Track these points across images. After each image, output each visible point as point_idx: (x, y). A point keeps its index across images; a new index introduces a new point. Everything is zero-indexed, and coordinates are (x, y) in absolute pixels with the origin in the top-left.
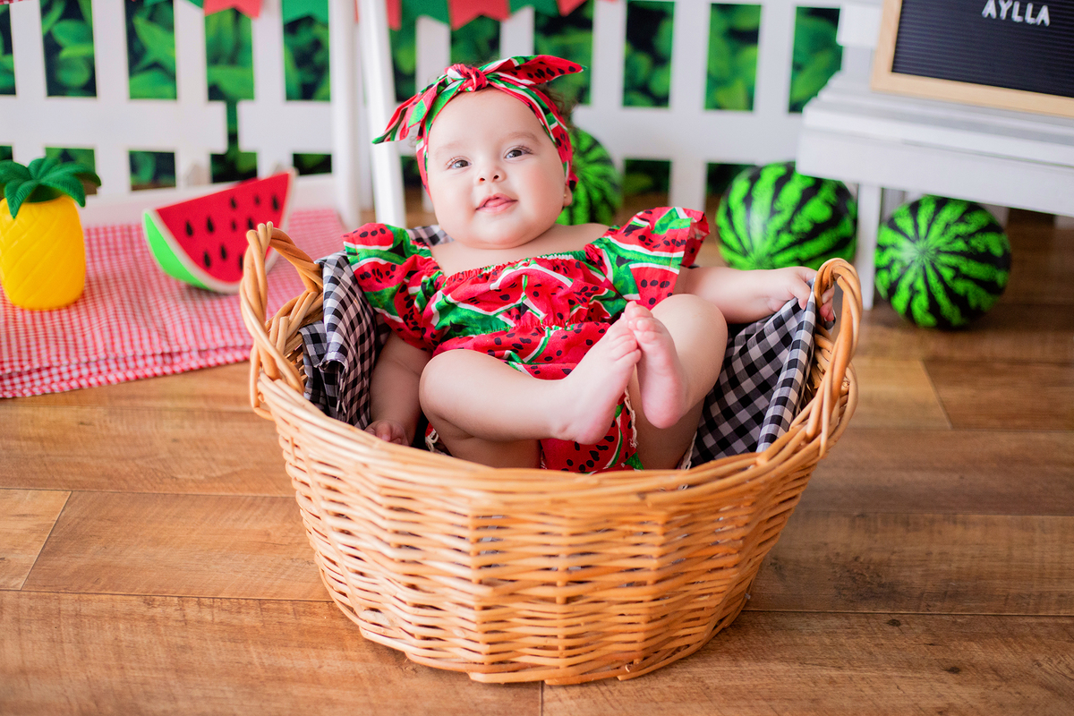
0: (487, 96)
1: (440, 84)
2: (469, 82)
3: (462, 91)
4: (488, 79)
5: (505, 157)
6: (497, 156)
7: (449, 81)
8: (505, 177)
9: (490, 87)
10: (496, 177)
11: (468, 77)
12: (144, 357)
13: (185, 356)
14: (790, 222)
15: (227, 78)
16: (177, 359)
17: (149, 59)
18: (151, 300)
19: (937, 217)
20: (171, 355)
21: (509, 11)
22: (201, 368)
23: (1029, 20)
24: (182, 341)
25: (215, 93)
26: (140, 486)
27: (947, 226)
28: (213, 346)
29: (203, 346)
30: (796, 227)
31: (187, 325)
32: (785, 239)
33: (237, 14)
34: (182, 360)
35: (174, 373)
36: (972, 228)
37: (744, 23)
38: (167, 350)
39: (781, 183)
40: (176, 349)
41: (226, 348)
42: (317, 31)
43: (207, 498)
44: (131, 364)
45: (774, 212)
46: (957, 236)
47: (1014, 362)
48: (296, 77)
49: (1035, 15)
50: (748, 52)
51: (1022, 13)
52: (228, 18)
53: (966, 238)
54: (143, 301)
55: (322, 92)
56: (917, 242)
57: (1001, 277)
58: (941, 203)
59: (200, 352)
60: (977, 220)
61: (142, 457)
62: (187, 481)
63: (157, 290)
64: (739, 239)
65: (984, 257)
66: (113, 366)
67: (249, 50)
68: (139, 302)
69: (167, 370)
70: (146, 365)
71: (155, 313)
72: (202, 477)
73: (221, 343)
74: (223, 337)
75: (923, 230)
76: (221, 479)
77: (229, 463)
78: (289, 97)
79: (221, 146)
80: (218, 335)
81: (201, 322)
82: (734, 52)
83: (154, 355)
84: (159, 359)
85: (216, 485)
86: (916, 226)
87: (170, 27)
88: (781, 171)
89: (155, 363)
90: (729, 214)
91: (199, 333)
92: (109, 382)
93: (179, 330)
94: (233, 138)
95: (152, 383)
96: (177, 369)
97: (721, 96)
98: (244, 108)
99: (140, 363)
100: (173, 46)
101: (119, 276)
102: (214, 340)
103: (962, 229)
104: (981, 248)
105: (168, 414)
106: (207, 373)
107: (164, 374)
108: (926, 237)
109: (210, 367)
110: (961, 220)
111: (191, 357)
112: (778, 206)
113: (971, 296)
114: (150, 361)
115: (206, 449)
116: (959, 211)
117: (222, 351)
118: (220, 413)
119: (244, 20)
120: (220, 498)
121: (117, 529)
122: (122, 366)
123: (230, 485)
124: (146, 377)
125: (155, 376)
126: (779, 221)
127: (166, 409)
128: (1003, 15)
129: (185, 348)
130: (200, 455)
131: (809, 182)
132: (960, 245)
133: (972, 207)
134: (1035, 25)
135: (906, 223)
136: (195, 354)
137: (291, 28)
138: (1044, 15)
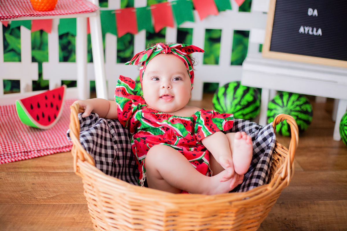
0: (170, 56)
1: (154, 49)
2: (165, 50)
3: (161, 53)
4: (171, 51)
5: (173, 80)
6: (170, 79)
7: (157, 48)
8: (172, 88)
9: (172, 53)
10: (169, 87)
11: (165, 48)
12: (18, 153)
13: (32, 152)
14: (240, 102)
15: (38, 54)
16: (29, 154)
17: (10, 48)
18: (17, 133)
19: (290, 99)
20: (27, 152)
21: (137, 32)
22: (39, 157)
23: (315, 33)
24: (31, 147)
25: (34, 60)
26: (23, 201)
27: (293, 102)
28: (42, 149)
29: (39, 149)
30: (242, 103)
31: (32, 141)
32: (239, 107)
33: (42, 31)
34: (31, 154)
35: (29, 159)
36: (301, 103)
37: (215, 35)
38: (26, 150)
39: (236, 88)
40: (29, 150)
41: (47, 149)
42: (70, 38)
43: (49, 205)
44: (13, 156)
45: (234, 98)
46: (297, 106)
47: (317, 147)
48: (62, 54)
49: (317, 31)
50: (216, 46)
51: (312, 31)
52: (38, 34)
53: (300, 106)
54: (14, 133)
55: (71, 58)
56: (284, 107)
57: (310, 119)
58: (290, 94)
59: (37, 150)
60: (303, 100)
61: (22, 191)
62: (40, 199)
63: (19, 128)
64: (222, 108)
65: (305, 112)
66: (6, 157)
67: (47, 44)
68: (13, 133)
69: (26, 158)
70: (19, 156)
71: (19, 137)
72: (46, 198)
73: (45, 148)
74: (46, 145)
75: (285, 103)
76: (53, 198)
77: (55, 192)
78: (60, 61)
79: (36, 78)
80: (44, 144)
81: (37, 140)
82: (211, 45)
83: (21, 152)
84: (23, 154)
85: (51, 200)
86: (283, 102)
87: (18, 37)
88: (236, 84)
89: (22, 155)
90: (218, 99)
91: (36, 144)
92: (5, 162)
93: (29, 143)
94: (40, 75)
95: (21, 162)
96: (30, 157)
97: (207, 60)
98: (45, 65)
99: (16, 155)
100: (20, 43)
101: (4, 124)
102: (42, 146)
103: (298, 103)
104: (305, 109)
105: (29, 174)
106: (41, 158)
107: (26, 159)
108: (287, 106)
109: (42, 156)
110: (298, 100)
111: (35, 153)
112: (236, 96)
113: (302, 125)
114: (20, 154)
115: (45, 187)
116: (296, 97)
117: (46, 151)
118: (48, 173)
119: (44, 34)
120: (54, 205)
121: (17, 219)
122: (10, 156)
123: (57, 200)
124: (19, 160)
125: (22, 160)
126: (236, 101)
127: (28, 172)
128: (306, 32)
129: (33, 150)
130: (43, 189)
131: (245, 88)
132: (298, 108)
133: (300, 96)
134: (316, 36)
135: (279, 101)
136: (36, 151)
137: (61, 37)
138: (320, 32)
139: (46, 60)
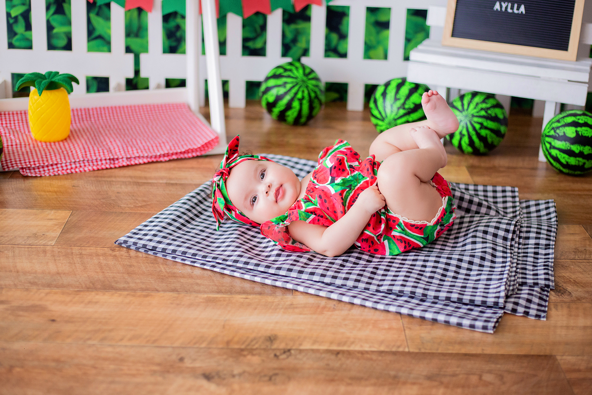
12: (101, 160)
13: (120, 160)
14: (404, 104)
15: (135, 43)
16: (116, 162)
17: (96, 34)
18: (102, 139)
19: (472, 100)
20: (113, 159)
21: (271, 11)
22: (128, 166)
23: (516, 11)
24: (118, 154)
25: (128, 50)
26: (104, 209)
27: (477, 104)
28: (133, 156)
29: (129, 156)
30: (407, 106)
31: (121, 148)
32: (402, 112)
33: (140, 10)
34: (119, 162)
35: (115, 168)
36: (488, 105)
37: (382, 18)
38: (112, 157)
39: (399, 86)
40: (116, 157)
41: (139, 157)
42: (179, 20)
43: (135, 214)
44: (95, 163)
45: (396, 99)
46: (482, 109)
47: (509, 168)
48: (167, 43)
49: (518, 9)
50: (385, 33)
51: (512, 8)
52: (135, 13)
53: (486, 110)
54: (98, 139)
55: (181, 50)
56: (463, 112)
57: (503, 129)
58: (475, 94)
59: (127, 158)
60: (491, 102)
61: (104, 199)
62: (125, 207)
63: (104, 134)
64: (380, 113)
65: (495, 119)
66: (87, 164)
67: (147, 30)
68: (96, 139)
69: (112, 166)
70: (102, 164)
71: (104, 143)
72: (132, 206)
73: (137, 155)
74: (138, 153)
75: (466, 107)
76: (141, 207)
77: (144, 201)
78: (164, 52)
79: (131, 75)
80: (135, 152)
81: (127, 147)
82: (378, 33)
83: (105, 160)
84: (108, 161)
85: (139, 209)
86: (463, 105)
87: (108, 19)
88: (400, 81)
89: (107, 163)
90: (375, 102)
91: (126, 150)
92: (85, 171)
93: (117, 149)
94: (137, 72)
95: (105, 172)
96: (117, 166)
97: (372, 53)
98: (143, 57)
99: (99, 163)
100: (109, 28)
101: (85, 129)
102: (133, 153)
103: (484, 106)
104: (493, 115)
105: (114, 183)
106: (130, 168)
107: (111, 168)
108: (467, 110)
109: (132, 165)
110: (484, 101)
111: (123, 161)
112: (398, 96)
113: (488, 136)
114: (104, 162)
115: (133, 196)
116: (482, 98)
117: (137, 159)
118: (138, 183)
119: (143, 14)
120: (142, 214)
121: (95, 224)
122: (91, 164)
123: (146, 209)
124: (102, 169)
125: (107, 168)
126: (399, 103)
127: (113, 181)
128: (503, 9)
129: (120, 157)
130: (130, 198)
131: (413, 86)
132: (483, 113)
133: (490, 96)
134: (518, 14)
135: (458, 104)
136: (125, 159)
137: (166, 18)
138: (522, 9)
139: (146, 50)
